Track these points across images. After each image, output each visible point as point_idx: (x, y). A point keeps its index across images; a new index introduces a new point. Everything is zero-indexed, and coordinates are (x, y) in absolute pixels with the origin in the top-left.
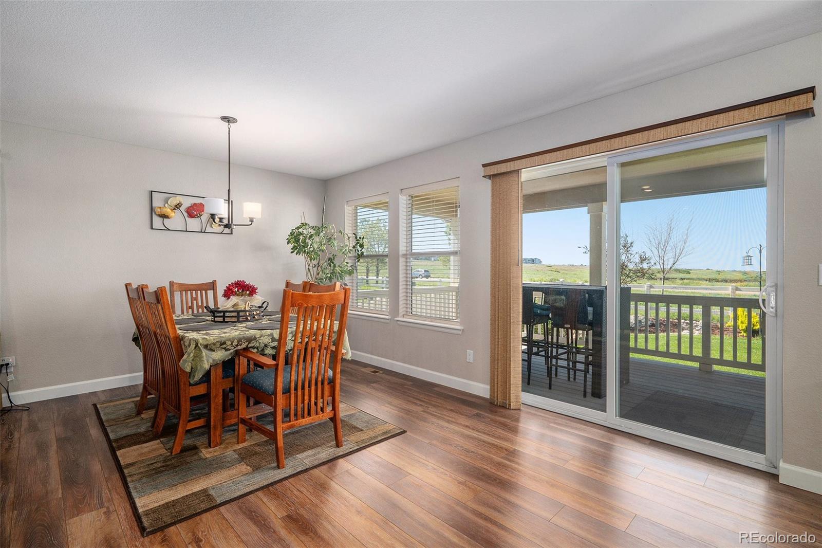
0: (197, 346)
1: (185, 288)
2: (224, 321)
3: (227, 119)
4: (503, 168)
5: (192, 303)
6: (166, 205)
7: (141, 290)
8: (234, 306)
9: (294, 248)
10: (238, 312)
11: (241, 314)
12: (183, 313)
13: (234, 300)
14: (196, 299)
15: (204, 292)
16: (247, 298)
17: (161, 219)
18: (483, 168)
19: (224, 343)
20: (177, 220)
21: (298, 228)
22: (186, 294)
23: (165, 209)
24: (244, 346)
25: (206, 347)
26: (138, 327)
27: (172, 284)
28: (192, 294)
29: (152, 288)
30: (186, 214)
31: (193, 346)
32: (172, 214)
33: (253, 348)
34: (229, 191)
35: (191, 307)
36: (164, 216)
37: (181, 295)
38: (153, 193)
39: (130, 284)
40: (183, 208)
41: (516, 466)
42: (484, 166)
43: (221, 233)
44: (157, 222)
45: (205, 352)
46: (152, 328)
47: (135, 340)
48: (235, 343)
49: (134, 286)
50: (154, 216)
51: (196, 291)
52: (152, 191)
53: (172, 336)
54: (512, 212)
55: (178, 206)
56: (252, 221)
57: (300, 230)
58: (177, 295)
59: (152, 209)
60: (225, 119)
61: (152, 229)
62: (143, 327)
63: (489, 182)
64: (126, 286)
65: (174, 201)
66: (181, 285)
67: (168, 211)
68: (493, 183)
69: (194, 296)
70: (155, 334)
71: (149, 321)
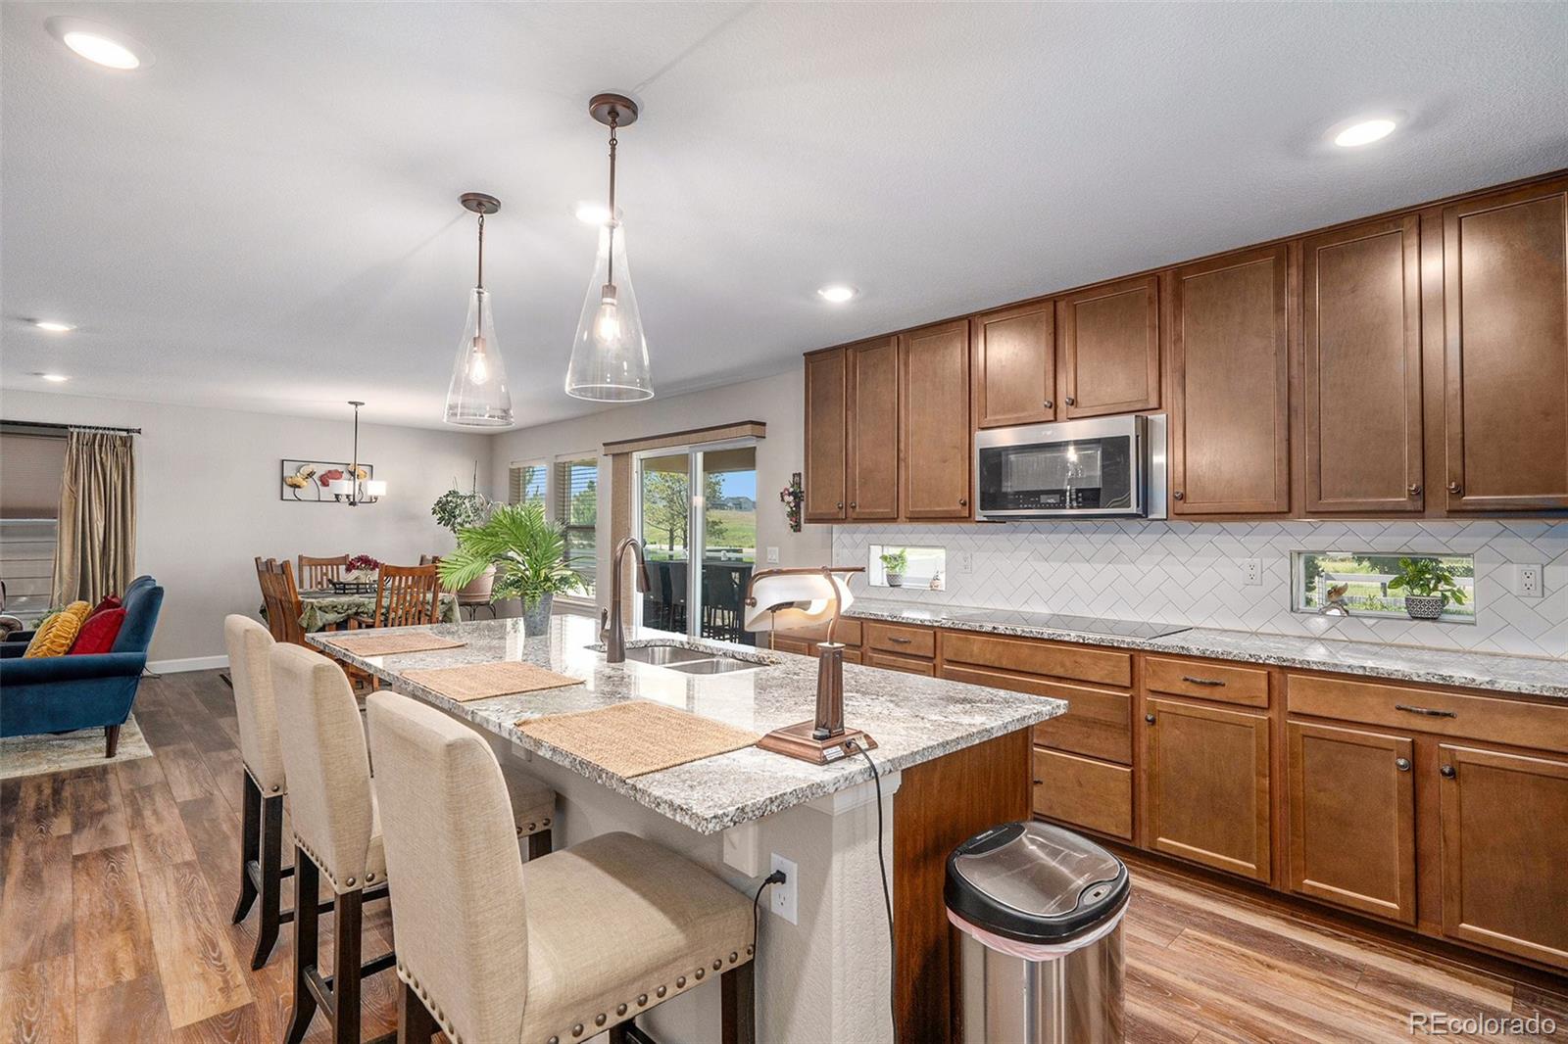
0: (312, 607)
1: (315, 563)
2: (344, 593)
5: (322, 579)
7: (270, 563)
8: (356, 578)
9: (441, 519)
10: (358, 584)
11: (360, 586)
12: (311, 587)
13: (355, 573)
14: (326, 574)
15: (335, 567)
16: (369, 572)
17: (292, 489)
19: (336, 607)
20: (309, 489)
21: (447, 496)
22: (316, 568)
23: (296, 479)
24: (354, 610)
25: (320, 609)
26: (266, 598)
27: (301, 558)
28: (322, 568)
29: (279, 562)
30: (319, 483)
31: (309, 607)
32: (305, 483)
33: (362, 612)
35: (321, 583)
36: (295, 486)
37: (311, 569)
39: (259, 558)
40: (315, 477)
44: (288, 492)
45: (318, 613)
46: (279, 596)
47: (262, 611)
48: (345, 607)
49: (264, 560)
50: (285, 486)
51: (326, 566)
53: (294, 601)
55: (311, 475)
56: (376, 499)
57: (449, 499)
58: (306, 570)
59: (283, 479)
61: (282, 499)
62: (270, 597)
64: (256, 559)
65: (306, 470)
66: (310, 559)
67: (299, 480)
69: (324, 571)
70: (281, 601)
71: (275, 590)
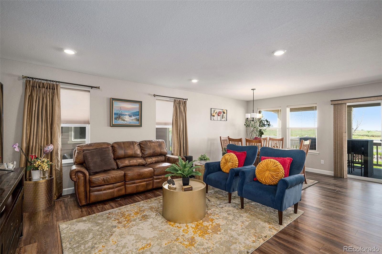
3: (253, 89)
4: (340, 102)
6: (214, 113)
18: (331, 102)
34: (253, 110)
38: (212, 109)
41: (344, 194)
42: (331, 101)
43: (225, 121)
52: (211, 108)
54: (343, 116)
60: (252, 89)
63: (332, 106)
68: (334, 106)
